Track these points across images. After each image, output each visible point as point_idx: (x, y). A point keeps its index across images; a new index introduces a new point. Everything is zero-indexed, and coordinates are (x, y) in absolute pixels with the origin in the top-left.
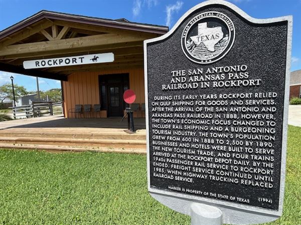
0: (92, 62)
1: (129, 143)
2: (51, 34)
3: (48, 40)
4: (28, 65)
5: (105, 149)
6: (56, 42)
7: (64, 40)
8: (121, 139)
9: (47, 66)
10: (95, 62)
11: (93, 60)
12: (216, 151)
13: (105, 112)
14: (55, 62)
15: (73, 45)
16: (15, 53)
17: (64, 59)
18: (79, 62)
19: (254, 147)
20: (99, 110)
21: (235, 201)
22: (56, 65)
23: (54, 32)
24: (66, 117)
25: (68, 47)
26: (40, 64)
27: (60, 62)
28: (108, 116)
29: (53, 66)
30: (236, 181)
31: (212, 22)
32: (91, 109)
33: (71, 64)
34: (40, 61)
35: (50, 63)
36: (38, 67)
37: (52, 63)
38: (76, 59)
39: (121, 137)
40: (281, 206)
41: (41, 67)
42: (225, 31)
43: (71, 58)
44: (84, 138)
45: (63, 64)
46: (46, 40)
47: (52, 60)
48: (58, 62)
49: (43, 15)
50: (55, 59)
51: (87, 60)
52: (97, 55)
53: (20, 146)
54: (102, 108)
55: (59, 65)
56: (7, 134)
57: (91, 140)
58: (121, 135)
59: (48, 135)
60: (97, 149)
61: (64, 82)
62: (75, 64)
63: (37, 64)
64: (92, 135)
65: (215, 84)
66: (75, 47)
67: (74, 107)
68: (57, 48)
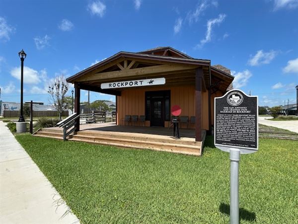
0: (148, 84)
1: (176, 146)
2: (123, 66)
3: (121, 70)
4: (104, 86)
5: (158, 149)
6: (126, 71)
7: (131, 70)
8: (169, 142)
9: (117, 87)
10: (151, 84)
11: (150, 83)
12: (238, 132)
13: (148, 122)
14: (122, 84)
15: (137, 73)
16: (99, 79)
17: (129, 82)
18: (139, 84)
19: (249, 130)
20: (144, 120)
21: (244, 146)
22: (123, 86)
23: (125, 64)
24: (118, 124)
25: (134, 75)
26: (112, 86)
27: (126, 84)
28: (151, 125)
29: (121, 87)
30: (244, 140)
31: (236, 95)
32: (138, 119)
33: (133, 85)
34: (112, 83)
35: (119, 85)
36: (110, 88)
37: (120, 85)
38: (137, 82)
39: (169, 141)
40: (258, 147)
41: (113, 87)
42: (240, 98)
43: (134, 82)
44: (141, 140)
45: (128, 86)
46: (119, 69)
47: (120, 82)
48: (124, 84)
49: (121, 54)
50: (122, 82)
51: (146, 83)
52: (152, 80)
53: (98, 142)
54: (146, 119)
55: (125, 86)
56: (88, 134)
57: (147, 142)
58: (169, 140)
59: (115, 136)
60: (152, 149)
61: (118, 97)
62: (136, 85)
63: (110, 85)
64: (147, 138)
65: (237, 112)
66: (138, 74)
67: (124, 117)
68: (126, 76)
